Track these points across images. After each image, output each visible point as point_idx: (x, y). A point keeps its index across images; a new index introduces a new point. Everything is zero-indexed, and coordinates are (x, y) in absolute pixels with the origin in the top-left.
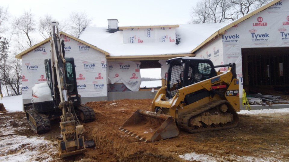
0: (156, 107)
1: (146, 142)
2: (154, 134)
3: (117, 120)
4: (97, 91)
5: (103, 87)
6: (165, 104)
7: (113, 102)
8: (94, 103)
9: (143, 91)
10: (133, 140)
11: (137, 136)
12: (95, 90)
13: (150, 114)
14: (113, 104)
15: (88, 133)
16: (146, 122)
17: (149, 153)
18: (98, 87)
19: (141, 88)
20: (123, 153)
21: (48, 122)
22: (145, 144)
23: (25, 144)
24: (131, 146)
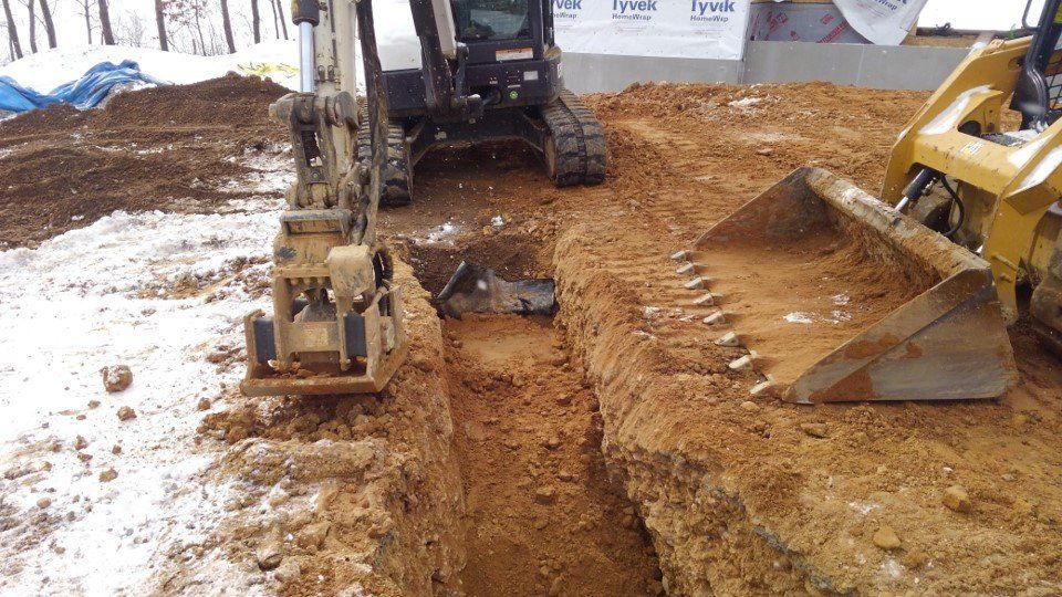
0: (917, 167)
1: (757, 399)
2: (823, 363)
3: (707, 195)
4: (700, 33)
5: (728, 14)
6: (977, 161)
7: (748, 95)
8: (664, 87)
9: (926, 45)
10: (696, 353)
11: (729, 336)
12: (690, 28)
13: (858, 212)
14: (746, 101)
15: (540, 243)
16: (834, 245)
17: (730, 490)
18: (708, 13)
19: (921, 32)
20: (619, 414)
21: (401, 166)
22: (747, 405)
23: (249, 256)
24: (657, 399)
